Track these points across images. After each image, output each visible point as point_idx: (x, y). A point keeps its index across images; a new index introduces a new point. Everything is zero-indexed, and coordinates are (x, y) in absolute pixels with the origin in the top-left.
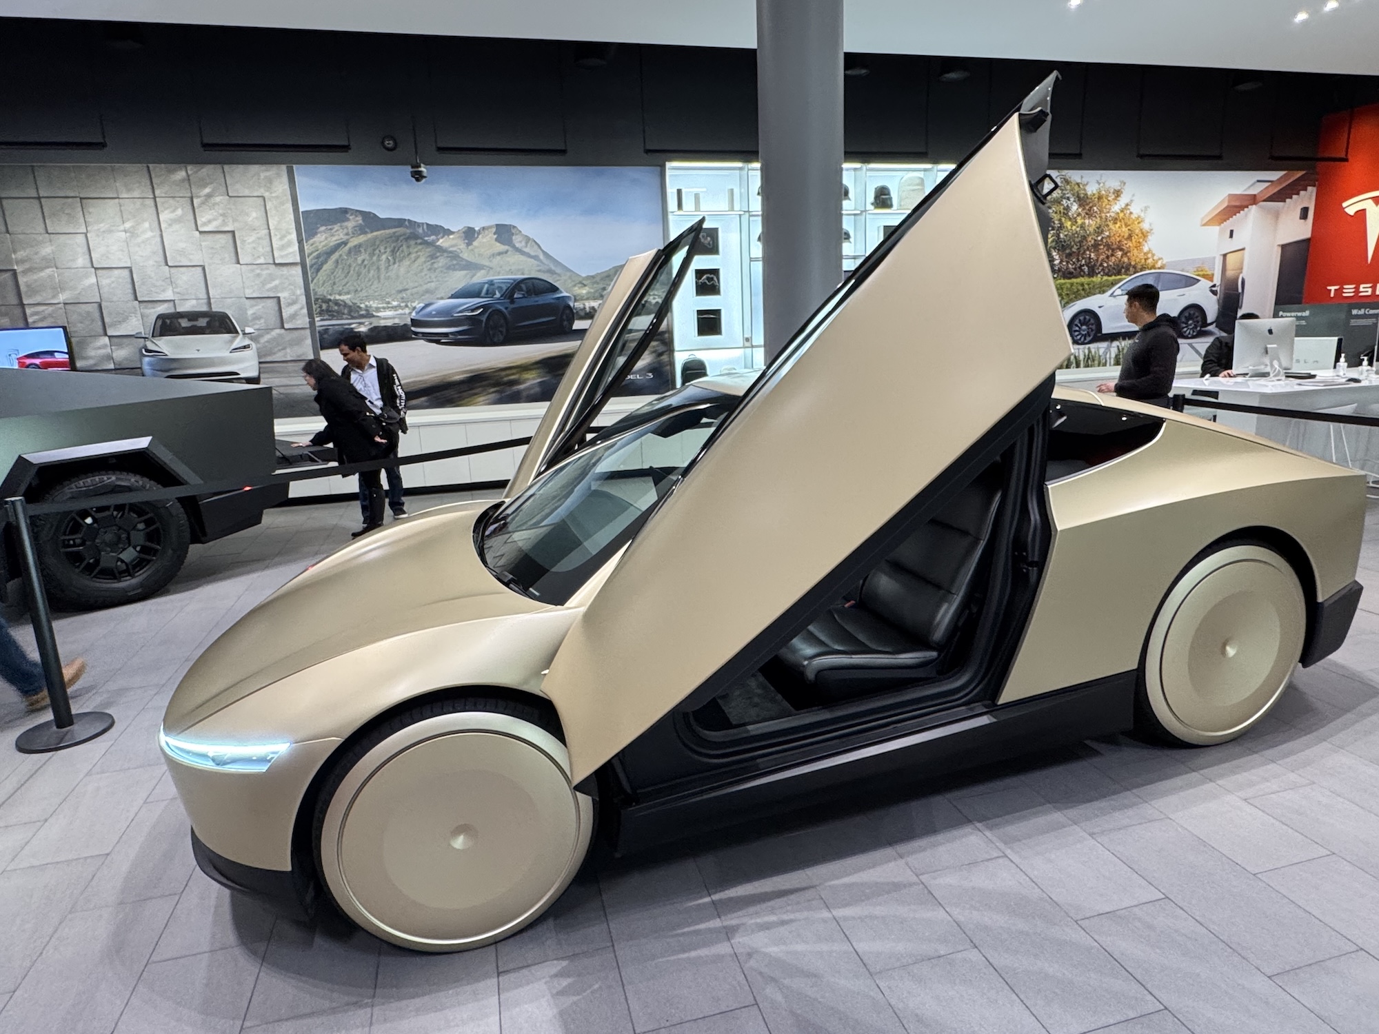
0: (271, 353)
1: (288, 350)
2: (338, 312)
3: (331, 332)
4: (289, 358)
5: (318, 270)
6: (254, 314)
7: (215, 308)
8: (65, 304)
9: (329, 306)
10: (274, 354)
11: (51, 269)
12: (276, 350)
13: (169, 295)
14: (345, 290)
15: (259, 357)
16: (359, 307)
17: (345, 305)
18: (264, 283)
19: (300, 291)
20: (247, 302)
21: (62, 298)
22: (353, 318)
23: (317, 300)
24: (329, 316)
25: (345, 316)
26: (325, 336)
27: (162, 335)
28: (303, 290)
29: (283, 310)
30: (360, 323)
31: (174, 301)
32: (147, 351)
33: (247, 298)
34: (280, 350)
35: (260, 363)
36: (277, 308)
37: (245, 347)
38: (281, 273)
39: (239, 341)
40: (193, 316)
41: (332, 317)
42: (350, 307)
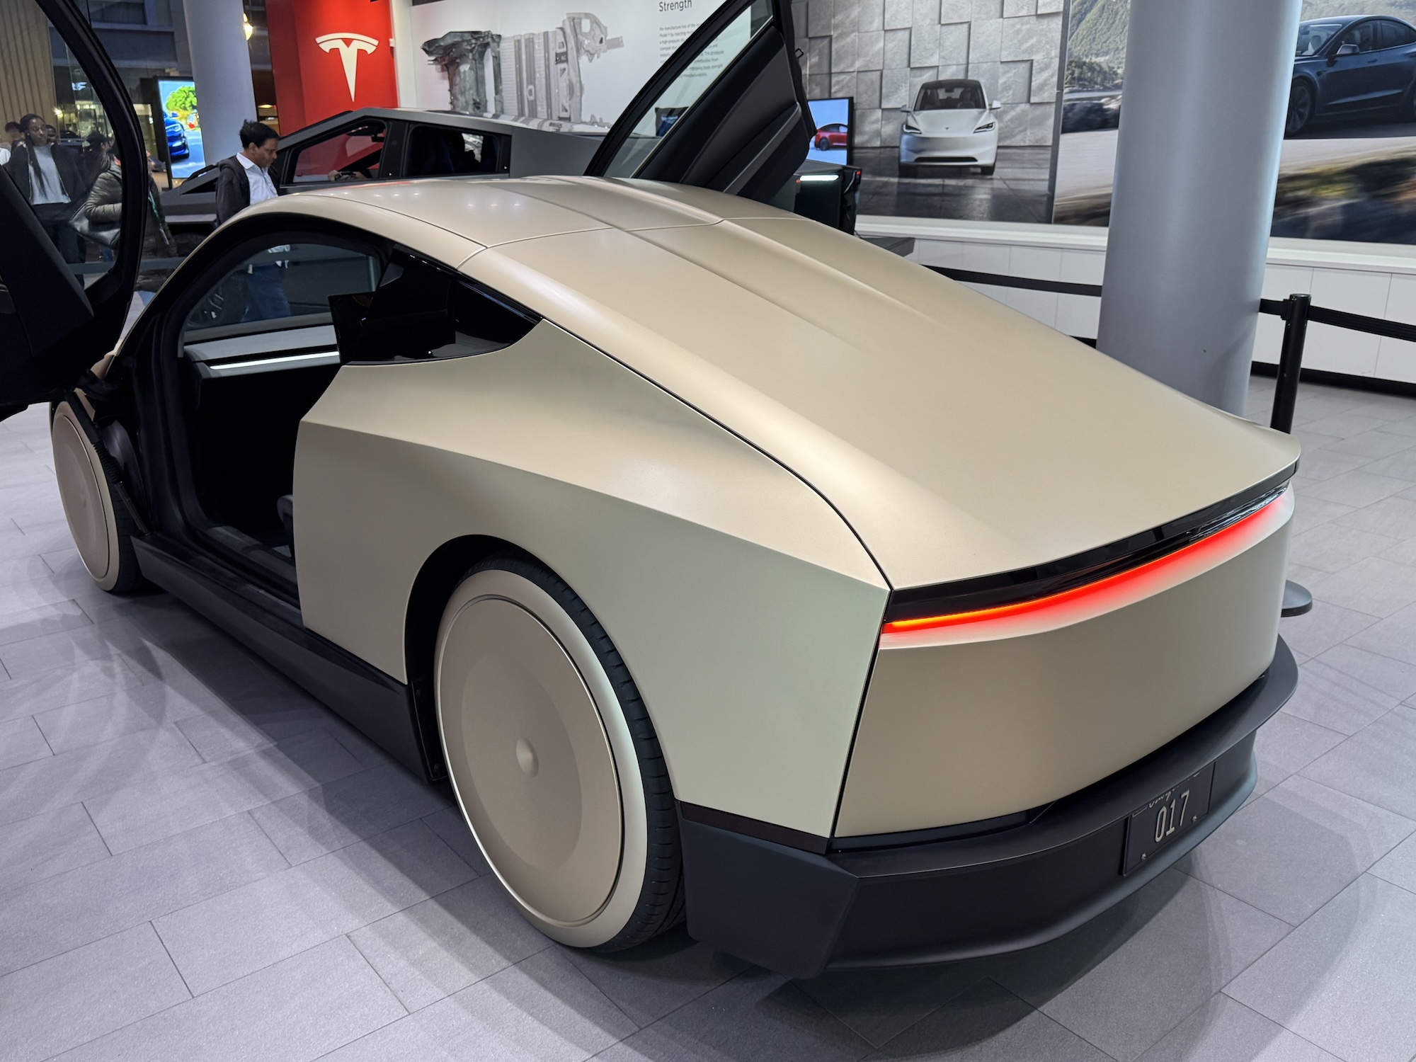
0: (1012, 136)
1: (1028, 133)
2: (1091, 81)
3: (1077, 109)
4: (1027, 143)
5: (1080, 21)
6: (1005, 83)
7: (970, 77)
8: (858, 72)
9: (1081, 73)
10: (1014, 136)
11: (854, 34)
12: (1017, 130)
13: (934, 61)
14: (1105, 49)
15: (1000, 139)
16: (1116, 74)
17: (1101, 71)
18: (1021, 43)
19: (1055, 52)
20: (1001, 68)
21: (858, 65)
22: (1106, 89)
23: (1071, 63)
24: (1081, 85)
25: (1097, 87)
26: (1070, 115)
27: (922, 108)
28: (1058, 50)
29: (1033, 79)
30: (1112, 97)
31: (938, 66)
32: (909, 127)
33: (1002, 62)
34: (1020, 132)
35: (999, 147)
36: (1027, 75)
37: (989, 126)
38: (1041, 27)
39: (986, 118)
40: (950, 85)
41: (1083, 88)
42: (1105, 73)
